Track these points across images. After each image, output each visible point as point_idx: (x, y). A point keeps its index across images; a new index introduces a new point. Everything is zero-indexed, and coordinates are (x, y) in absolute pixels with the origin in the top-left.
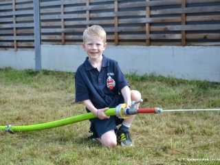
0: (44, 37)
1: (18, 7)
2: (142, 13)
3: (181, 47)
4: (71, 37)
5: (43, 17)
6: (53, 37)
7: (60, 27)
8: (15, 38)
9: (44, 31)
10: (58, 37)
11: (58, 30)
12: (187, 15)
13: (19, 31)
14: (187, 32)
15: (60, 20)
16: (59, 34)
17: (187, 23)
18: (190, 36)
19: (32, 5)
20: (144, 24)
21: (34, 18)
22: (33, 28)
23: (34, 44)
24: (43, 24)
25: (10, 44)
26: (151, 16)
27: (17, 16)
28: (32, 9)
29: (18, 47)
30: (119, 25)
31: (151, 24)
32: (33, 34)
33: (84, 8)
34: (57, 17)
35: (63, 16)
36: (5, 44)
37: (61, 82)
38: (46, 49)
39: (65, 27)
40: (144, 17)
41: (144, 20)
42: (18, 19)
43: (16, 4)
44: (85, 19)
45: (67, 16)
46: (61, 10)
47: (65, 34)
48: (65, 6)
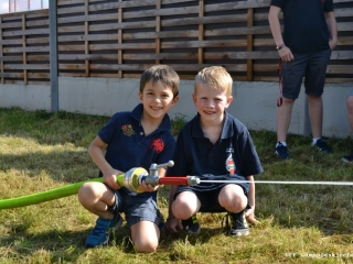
0: (62, 66)
1: (29, 24)
2: (194, 33)
3: (247, 83)
4: (97, 66)
5: (61, 39)
6: (74, 66)
7: (83, 52)
8: (25, 67)
9: (62, 57)
10: (81, 66)
11: (80, 57)
12: (254, 37)
13: (30, 57)
14: (254, 61)
15: (83, 42)
16: (83, 62)
17: (254, 49)
18: (259, 67)
19: (48, 22)
20: (195, 50)
21: (49, 39)
22: (48, 53)
23: (50, 76)
24: (62, 48)
25: (18, 75)
26: (205, 38)
27: (27, 37)
28: (46, 26)
29: (28, 80)
30: (162, 51)
31: (205, 50)
32: (48, 62)
33: (116, 26)
34: (79, 38)
35: (88, 38)
36: (13, 75)
38: (65, 82)
39: (90, 52)
40: (196, 39)
41: (194, 44)
42: (30, 41)
43: (27, 20)
44: (116, 42)
46: (85, 28)
47: (90, 62)
48: (90, 23)
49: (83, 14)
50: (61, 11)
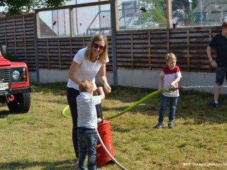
0: (119, 64)
2: (185, 51)
3: (210, 74)
4: (138, 64)
5: (118, 51)
6: (126, 64)
7: (130, 57)
9: (119, 59)
10: (129, 64)
11: (129, 60)
15: (130, 53)
16: (130, 62)
20: (186, 58)
21: (112, 51)
22: (111, 57)
23: (113, 68)
24: (119, 55)
26: (190, 53)
31: (190, 58)
32: (111, 61)
33: (147, 46)
34: (128, 51)
35: (133, 51)
37: (135, 96)
38: (121, 71)
39: (134, 57)
40: (186, 53)
41: (186, 56)
44: (148, 53)
45: (136, 51)
46: (131, 46)
47: (134, 62)
48: (134, 44)
49: (130, 39)
50: (118, 37)
